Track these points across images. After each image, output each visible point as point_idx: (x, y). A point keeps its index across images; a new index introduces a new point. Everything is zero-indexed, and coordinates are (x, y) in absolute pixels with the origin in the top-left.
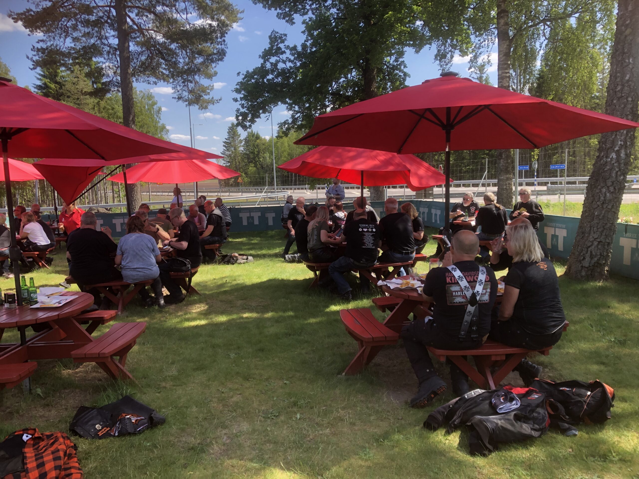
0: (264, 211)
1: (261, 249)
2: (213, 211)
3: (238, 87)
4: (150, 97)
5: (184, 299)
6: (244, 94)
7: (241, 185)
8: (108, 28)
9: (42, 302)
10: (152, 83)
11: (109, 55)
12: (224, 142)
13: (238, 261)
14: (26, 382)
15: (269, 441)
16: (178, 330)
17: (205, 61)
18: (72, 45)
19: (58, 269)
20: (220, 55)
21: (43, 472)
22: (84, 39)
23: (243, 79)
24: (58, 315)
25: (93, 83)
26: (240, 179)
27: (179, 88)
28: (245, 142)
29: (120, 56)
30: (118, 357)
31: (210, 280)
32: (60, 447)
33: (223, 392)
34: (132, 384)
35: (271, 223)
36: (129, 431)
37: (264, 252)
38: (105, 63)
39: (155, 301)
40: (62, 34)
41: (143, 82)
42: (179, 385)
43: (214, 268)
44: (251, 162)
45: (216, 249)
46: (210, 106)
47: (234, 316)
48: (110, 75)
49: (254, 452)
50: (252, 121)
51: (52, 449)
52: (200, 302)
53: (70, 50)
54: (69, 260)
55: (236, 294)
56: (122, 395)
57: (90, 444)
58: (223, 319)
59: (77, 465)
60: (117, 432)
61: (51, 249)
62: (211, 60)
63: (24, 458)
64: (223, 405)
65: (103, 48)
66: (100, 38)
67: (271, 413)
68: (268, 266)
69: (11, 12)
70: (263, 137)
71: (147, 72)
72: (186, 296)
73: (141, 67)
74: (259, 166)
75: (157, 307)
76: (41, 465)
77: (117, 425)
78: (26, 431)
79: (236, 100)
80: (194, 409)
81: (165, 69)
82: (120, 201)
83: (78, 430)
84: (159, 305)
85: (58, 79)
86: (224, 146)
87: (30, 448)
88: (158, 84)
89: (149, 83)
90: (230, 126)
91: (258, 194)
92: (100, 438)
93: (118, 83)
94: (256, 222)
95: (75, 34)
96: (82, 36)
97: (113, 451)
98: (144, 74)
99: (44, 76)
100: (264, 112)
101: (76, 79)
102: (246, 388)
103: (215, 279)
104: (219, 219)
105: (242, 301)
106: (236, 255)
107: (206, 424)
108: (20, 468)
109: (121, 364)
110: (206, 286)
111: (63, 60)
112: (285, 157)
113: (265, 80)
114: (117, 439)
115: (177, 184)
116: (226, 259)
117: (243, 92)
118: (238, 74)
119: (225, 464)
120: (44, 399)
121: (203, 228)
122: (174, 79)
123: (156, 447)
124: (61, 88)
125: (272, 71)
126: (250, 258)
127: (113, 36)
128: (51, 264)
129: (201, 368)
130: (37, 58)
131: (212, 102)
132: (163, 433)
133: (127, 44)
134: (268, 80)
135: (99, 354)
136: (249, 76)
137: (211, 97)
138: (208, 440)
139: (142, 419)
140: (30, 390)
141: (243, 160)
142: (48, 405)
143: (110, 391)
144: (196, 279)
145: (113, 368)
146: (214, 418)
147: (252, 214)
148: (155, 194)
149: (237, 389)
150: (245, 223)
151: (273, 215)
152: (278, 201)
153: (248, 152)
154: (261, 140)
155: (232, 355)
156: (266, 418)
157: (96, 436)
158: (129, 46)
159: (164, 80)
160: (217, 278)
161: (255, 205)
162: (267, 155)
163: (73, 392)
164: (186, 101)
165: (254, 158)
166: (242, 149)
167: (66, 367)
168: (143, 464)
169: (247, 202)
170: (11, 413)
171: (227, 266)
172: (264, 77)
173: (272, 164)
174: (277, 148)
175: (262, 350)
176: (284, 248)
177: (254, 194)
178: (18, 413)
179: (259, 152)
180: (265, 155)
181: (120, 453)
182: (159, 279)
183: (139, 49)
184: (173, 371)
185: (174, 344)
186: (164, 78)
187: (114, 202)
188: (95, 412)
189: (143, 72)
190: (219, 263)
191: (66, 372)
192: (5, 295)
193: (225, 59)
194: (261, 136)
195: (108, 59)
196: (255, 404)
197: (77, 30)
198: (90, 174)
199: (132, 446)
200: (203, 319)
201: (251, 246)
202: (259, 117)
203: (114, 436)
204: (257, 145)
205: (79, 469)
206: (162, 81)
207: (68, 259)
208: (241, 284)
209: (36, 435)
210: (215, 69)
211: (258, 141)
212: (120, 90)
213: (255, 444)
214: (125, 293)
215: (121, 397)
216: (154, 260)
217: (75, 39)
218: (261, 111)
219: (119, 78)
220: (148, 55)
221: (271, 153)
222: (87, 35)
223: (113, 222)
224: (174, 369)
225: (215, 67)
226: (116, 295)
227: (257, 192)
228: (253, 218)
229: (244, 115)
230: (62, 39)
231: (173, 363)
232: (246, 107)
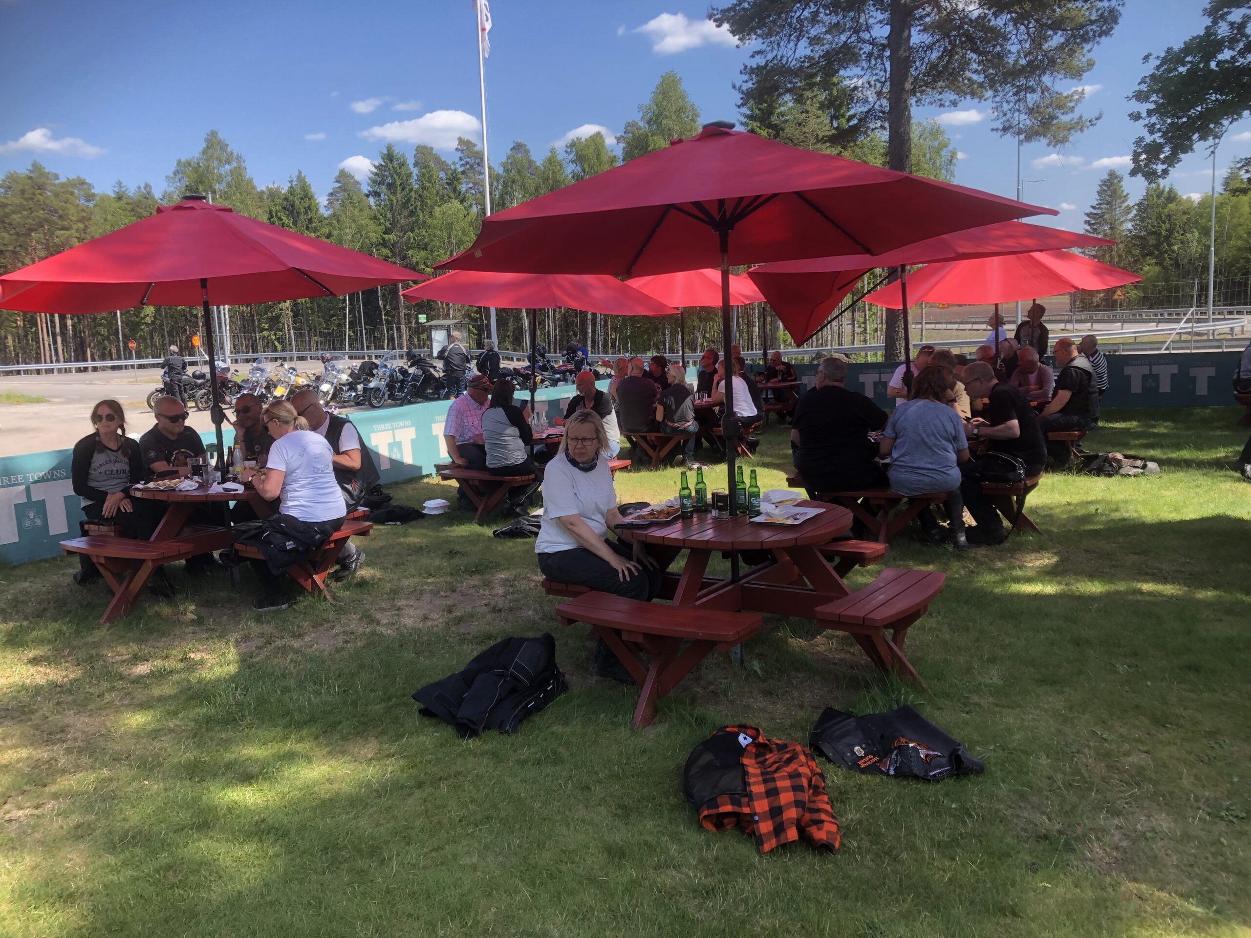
0: (1186, 362)
1: (1178, 447)
2: (1073, 359)
3: (1144, 87)
4: (936, 132)
5: (1006, 538)
6: (1155, 102)
7: (1121, 305)
8: (872, 8)
9: (768, 514)
10: (947, 103)
11: (870, 61)
12: (1088, 215)
13: (1123, 471)
14: (737, 649)
15: (1225, 867)
16: (998, 598)
17: (1067, 40)
18: (808, 52)
19: (767, 460)
20: (1105, 22)
21: (776, 804)
22: (829, 37)
23: (1158, 68)
24: (796, 539)
25: (833, 117)
26: (1119, 293)
27: (1006, 107)
28: (1139, 211)
29: (890, 58)
30: (892, 631)
31: (1059, 506)
32: (802, 770)
33: (1105, 740)
34: (916, 686)
35: (1202, 389)
36: (916, 771)
37: (1185, 454)
38: (862, 77)
39: (949, 536)
40: (790, 36)
41: (931, 103)
42: (1008, 707)
43: (1065, 481)
44: (1150, 254)
45: (1072, 442)
46: (1075, 136)
47: (1121, 586)
48: (870, 99)
49: (1190, 882)
50: (1172, 160)
51: (789, 769)
52: (1040, 548)
53: (804, 62)
54: (794, 446)
55: (1121, 540)
56: (898, 702)
57: (845, 778)
58: (1095, 588)
59: (828, 807)
60: (892, 769)
61: (757, 424)
62: (1082, 37)
63: (745, 773)
64: (1109, 767)
65: (861, 49)
66: (856, 31)
67: (1228, 810)
68: (1198, 487)
69: (713, 9)
70: (1185, 197)
71: (939, 84)
72: (1009, 532)
73: (929, 76)
74: (1167, 262)
75: (950, 548)
76: (772, 793)
77: (893, 756)
78: (743, 728)
79: (1136, 117)
80: (1044, 761)
81: (976, 71)
82: (865, 341)
83: (826, 748)
84: (956, 544)
85: (774, 119)
86: (1087, 222)
87: (750, 758)
88: (959, 105)
89: (941, 105)
90: (1106, 177)
91: (1162, 326)
92: (864, 771)
93: (883, 113)
94: (1165, 387)
95: (813, 32)
96: (826, 32)
97: (888, 802)
98: (933, 88)
99: (752, 117)
100: (1203, 138)
101: (804, 115)
102: (1161, 742)
103: (1069, 504)
104: (1085, 377)
105: (1136, 557)
106: (1119, 456)
107: (1072, 797)
108: (740, 788)
109: (896, 644)
110: (1051, 516)
111: (790, 83)
112: (1240, 238)
113: (1213, 65)
114: (893, 781)
115: (996, 305)
116: (1094, 465)
117: (1154, 97)
118: (1146, 58)
119: (1123, 888)
120: (764, 681)
121: (1046, 396)
122: (996, 91)
123: (970, 816)
124: (777, 135)
125: (1232, 41)
126: (1151, 465)
127: (880, 22)
128: (755, 450)
129: (1050, 681)
130: (750, 84)
131: (1079, 125)
132: (981, 791)
133: (906, 33)
134: (1219, 63)
135: (864, 618)
136: (1172, 59)
137: (1075, 116)
138: (1079, 830)
139: (938, 756)
140: (742, 661)
141: (1129, 252)
142: (771, 693)
143: (876, 691)
144: (1033, 499)
145: (883, 651)
146: (1090, 789)
147: (1156, 369)
148: (932, 326)
149: (1139, 740)
150: (1136, 387)
151: (1211, 371)
152: (1214, 340)
153: (1143, 233)
154: (1180, 202)
155: (1122, 669)
156: (1216, 816)
157: (854, 765)
158: (909, 36)
159: (973, 94)
160: (1074, 502)
161: (1159, 349)
162: (1193, 236)
163: (810, 678)
164: (1019, 133)
165: (1157, 246)
166: (1129, 226)
167: (795, 632)
168: (946, 839)
169: (1136, 343)
170: (714, 693)
171: (1097, 478)
172: (1208, 56)
173: (1205, 257)
174: (1220, 220)
175: (1196, 669)
176: (1241, 449)
177: (1152, 326)
178: (726, 695)
179: (1170, 231)
180: (1189, 235)
181: (902, 807)
182: (959, 491)
183: (927, 39)
184: (994, 676)
185: (991, 624)
186: (974, 91)
187: (853, 344)
188: (852, 723)
189: (931, 85)
190: (1079, 472)
191: (796, 643)
192: (713, 494)
193: (1117, 30)
194: (1179, 193)
195: (869, 67)
196: (1184, 781)
197: (818, 22)
198: (839, 289)
199: (922, 801)
200: (1050, 582)
201: (1151, 440)
202: (1188, 149)
203: (888, 774)
204: (1169, 216)
205: (833, 817)
206: (968, 97)
207: (792, 442)
208: (1134, 519)
209: (761, 740)
210: (1088, 56)
211: (1172, 206)
212: (887, 125)
213: (1192, 866)
214: (892, 513)
215: (895, 707)
216: (953, 457)
217: (815, 41)
218: (1196, 136)
219: (885, 102)
220: (945, 48)
221: (1206, 232)
222: (835, 29)
223: (861, 380)
224: (994, 672)
225: (1089, 51)
226: (875, 515)
227: (1159, 322)
228: (1156, 377)
229: (1153, 150)
230: (792, 44)
231: (992, 660)
232: (1159, 130)
